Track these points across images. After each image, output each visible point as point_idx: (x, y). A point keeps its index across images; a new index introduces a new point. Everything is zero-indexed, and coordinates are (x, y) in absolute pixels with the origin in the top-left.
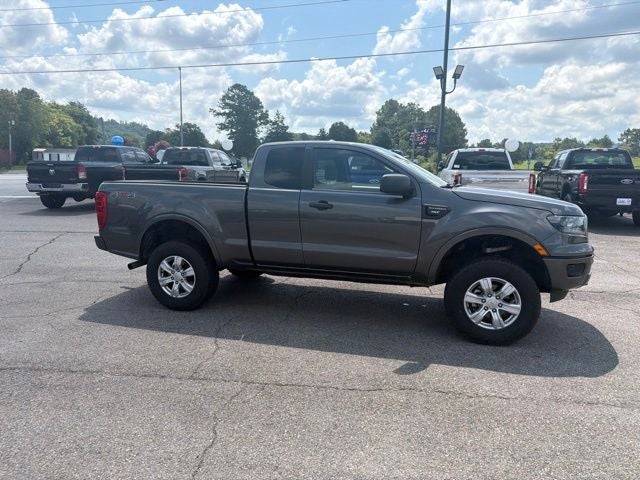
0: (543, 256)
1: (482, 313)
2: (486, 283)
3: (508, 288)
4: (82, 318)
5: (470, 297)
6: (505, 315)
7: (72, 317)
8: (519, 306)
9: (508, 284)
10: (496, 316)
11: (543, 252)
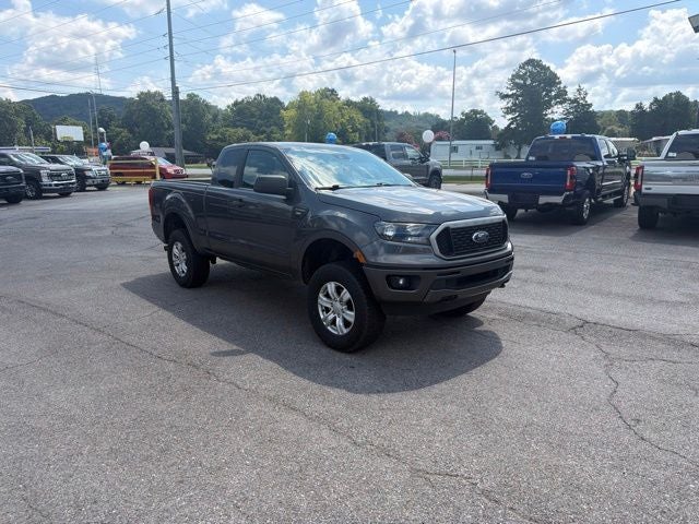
0: (362, 264)
1: (331, 316)
2: (331, 287)
3: (346, 295)
4: (123, 285)
5: (322, 300)
6: (346, 323)
7: (118, 282)
8: (353, 314)
9: (345, 290)
10: (339, 321)
11: (362, 260)
